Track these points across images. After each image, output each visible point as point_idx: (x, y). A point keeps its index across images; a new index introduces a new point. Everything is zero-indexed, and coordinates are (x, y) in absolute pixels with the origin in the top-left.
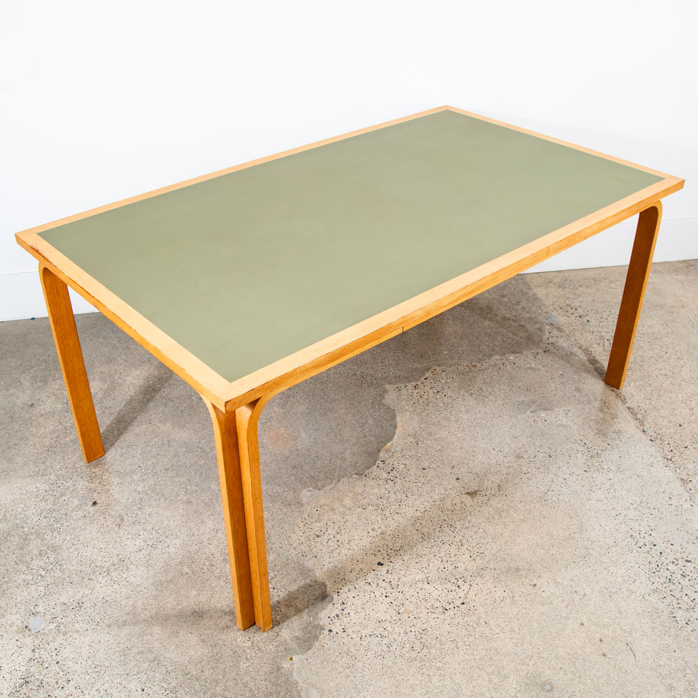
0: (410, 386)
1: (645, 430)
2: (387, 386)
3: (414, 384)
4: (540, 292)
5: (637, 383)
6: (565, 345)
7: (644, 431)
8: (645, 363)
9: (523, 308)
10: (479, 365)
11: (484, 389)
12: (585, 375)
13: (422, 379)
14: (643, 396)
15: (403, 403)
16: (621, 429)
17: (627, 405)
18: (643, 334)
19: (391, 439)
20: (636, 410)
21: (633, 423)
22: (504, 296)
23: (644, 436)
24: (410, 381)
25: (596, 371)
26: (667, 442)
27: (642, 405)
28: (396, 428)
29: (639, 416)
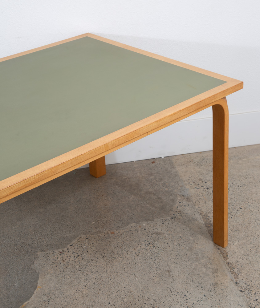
0: (57, 252)
1: (238, 282)
2: (39, 253)
3: (61, 250)
4: (180, 170)
5: (241, 242)
6: (190, 212)
7: (236, 283)
8: (250, 225)
9: (164, 184)
10: (116, 232)
11: (115, 251)
12: (199, 236)
13: (68, 246)
14: (243, 252)
15: (48, 267)
16: (218, 282)
17: (228, 261)
18: (255, 201)
19: (29, 298)
20: (234, 265)
21: (230, 276)
22: (151, 175)
23: (236, 288)
24: (59, 248)
25: (209, 233)
26: (254, 292)
27: (241, 260)
28: (35, 288)
29: (236, 270)
